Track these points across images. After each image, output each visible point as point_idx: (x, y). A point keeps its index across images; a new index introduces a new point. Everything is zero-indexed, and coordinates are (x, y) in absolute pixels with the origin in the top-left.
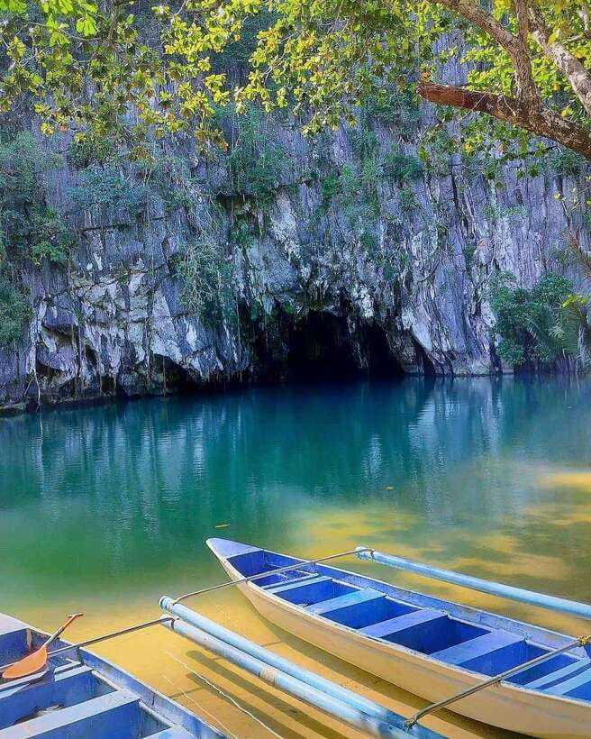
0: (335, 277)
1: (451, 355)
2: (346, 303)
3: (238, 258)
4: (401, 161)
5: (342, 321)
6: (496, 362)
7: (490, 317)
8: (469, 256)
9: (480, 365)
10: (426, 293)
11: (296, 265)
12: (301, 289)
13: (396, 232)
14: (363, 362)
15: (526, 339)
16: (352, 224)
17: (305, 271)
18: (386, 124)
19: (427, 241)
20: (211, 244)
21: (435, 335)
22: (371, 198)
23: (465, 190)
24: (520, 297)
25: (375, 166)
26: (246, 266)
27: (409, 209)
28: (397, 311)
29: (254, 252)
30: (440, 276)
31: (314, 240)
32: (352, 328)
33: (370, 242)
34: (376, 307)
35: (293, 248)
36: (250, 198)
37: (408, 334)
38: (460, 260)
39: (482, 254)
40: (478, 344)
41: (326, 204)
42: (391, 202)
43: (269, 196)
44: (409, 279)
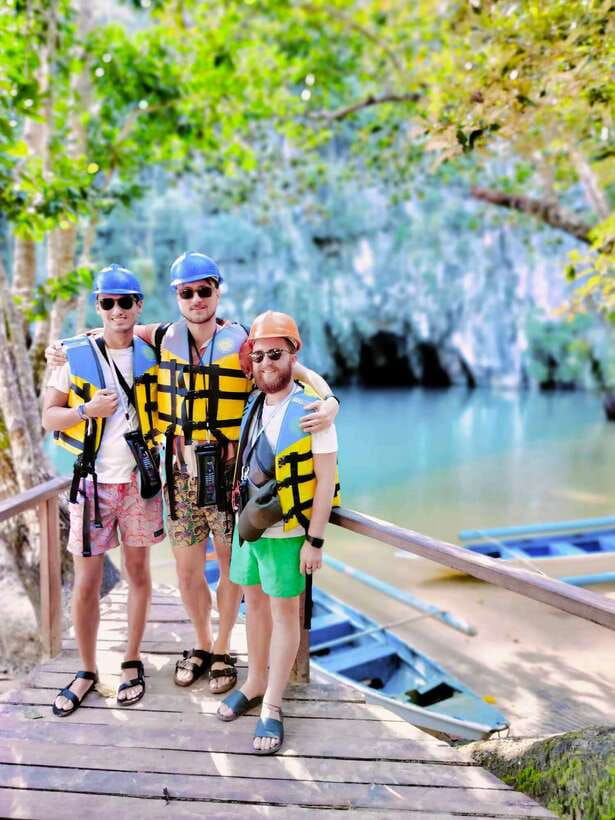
0: (401, 303)
1: (489, 372)
2: (408, 326)
3: (325, 287)
4: (461, 215)
5: (403, 340)
6: (525, 380)
7: (523, 343)
8: (510, 293)
9: (512, 380)
10: (472, 321)
11: (370, 294)
12: (374, 312)
13: (452, 271)
14: (418, 371)
15: (552, 364)
16: (417, 263)
17: (377, 299)
18: (451, 185)
19: (476, 279)
20: (305, 275)
21: (478, 355)
22: (434, 243)
23: (511, 239)
24: (549, 329)
25: (439, 218)
26: (332, 293)
27: (463, 253)
28: (448, 334)
29: (339, 283)
30: (485, 309)
31: (387, 274)
32: (411, 345)
33: (430, 278)
34: (432, 329)
35: (369, 281)
36: (339, 241)
37: (455, 352)
38: (502, 296)
39: (520, 292)
40: (511, 364)
41: (397, 247)
42: (450, 248)
43: (354, 238)
44: (460, 309)
